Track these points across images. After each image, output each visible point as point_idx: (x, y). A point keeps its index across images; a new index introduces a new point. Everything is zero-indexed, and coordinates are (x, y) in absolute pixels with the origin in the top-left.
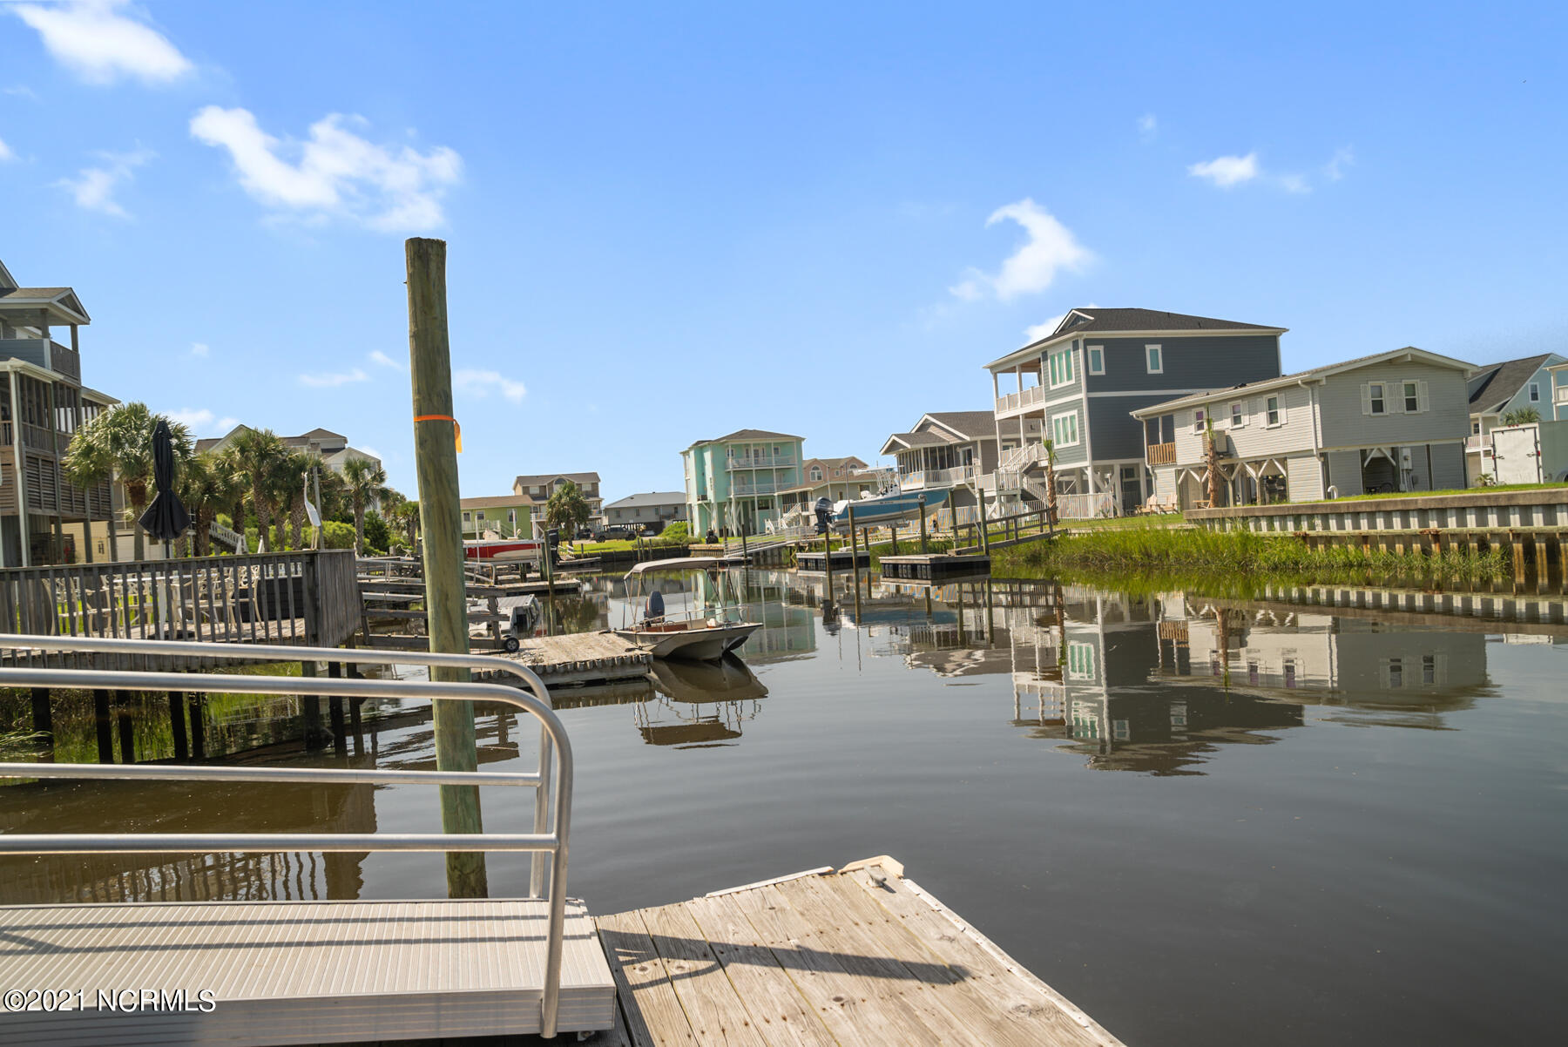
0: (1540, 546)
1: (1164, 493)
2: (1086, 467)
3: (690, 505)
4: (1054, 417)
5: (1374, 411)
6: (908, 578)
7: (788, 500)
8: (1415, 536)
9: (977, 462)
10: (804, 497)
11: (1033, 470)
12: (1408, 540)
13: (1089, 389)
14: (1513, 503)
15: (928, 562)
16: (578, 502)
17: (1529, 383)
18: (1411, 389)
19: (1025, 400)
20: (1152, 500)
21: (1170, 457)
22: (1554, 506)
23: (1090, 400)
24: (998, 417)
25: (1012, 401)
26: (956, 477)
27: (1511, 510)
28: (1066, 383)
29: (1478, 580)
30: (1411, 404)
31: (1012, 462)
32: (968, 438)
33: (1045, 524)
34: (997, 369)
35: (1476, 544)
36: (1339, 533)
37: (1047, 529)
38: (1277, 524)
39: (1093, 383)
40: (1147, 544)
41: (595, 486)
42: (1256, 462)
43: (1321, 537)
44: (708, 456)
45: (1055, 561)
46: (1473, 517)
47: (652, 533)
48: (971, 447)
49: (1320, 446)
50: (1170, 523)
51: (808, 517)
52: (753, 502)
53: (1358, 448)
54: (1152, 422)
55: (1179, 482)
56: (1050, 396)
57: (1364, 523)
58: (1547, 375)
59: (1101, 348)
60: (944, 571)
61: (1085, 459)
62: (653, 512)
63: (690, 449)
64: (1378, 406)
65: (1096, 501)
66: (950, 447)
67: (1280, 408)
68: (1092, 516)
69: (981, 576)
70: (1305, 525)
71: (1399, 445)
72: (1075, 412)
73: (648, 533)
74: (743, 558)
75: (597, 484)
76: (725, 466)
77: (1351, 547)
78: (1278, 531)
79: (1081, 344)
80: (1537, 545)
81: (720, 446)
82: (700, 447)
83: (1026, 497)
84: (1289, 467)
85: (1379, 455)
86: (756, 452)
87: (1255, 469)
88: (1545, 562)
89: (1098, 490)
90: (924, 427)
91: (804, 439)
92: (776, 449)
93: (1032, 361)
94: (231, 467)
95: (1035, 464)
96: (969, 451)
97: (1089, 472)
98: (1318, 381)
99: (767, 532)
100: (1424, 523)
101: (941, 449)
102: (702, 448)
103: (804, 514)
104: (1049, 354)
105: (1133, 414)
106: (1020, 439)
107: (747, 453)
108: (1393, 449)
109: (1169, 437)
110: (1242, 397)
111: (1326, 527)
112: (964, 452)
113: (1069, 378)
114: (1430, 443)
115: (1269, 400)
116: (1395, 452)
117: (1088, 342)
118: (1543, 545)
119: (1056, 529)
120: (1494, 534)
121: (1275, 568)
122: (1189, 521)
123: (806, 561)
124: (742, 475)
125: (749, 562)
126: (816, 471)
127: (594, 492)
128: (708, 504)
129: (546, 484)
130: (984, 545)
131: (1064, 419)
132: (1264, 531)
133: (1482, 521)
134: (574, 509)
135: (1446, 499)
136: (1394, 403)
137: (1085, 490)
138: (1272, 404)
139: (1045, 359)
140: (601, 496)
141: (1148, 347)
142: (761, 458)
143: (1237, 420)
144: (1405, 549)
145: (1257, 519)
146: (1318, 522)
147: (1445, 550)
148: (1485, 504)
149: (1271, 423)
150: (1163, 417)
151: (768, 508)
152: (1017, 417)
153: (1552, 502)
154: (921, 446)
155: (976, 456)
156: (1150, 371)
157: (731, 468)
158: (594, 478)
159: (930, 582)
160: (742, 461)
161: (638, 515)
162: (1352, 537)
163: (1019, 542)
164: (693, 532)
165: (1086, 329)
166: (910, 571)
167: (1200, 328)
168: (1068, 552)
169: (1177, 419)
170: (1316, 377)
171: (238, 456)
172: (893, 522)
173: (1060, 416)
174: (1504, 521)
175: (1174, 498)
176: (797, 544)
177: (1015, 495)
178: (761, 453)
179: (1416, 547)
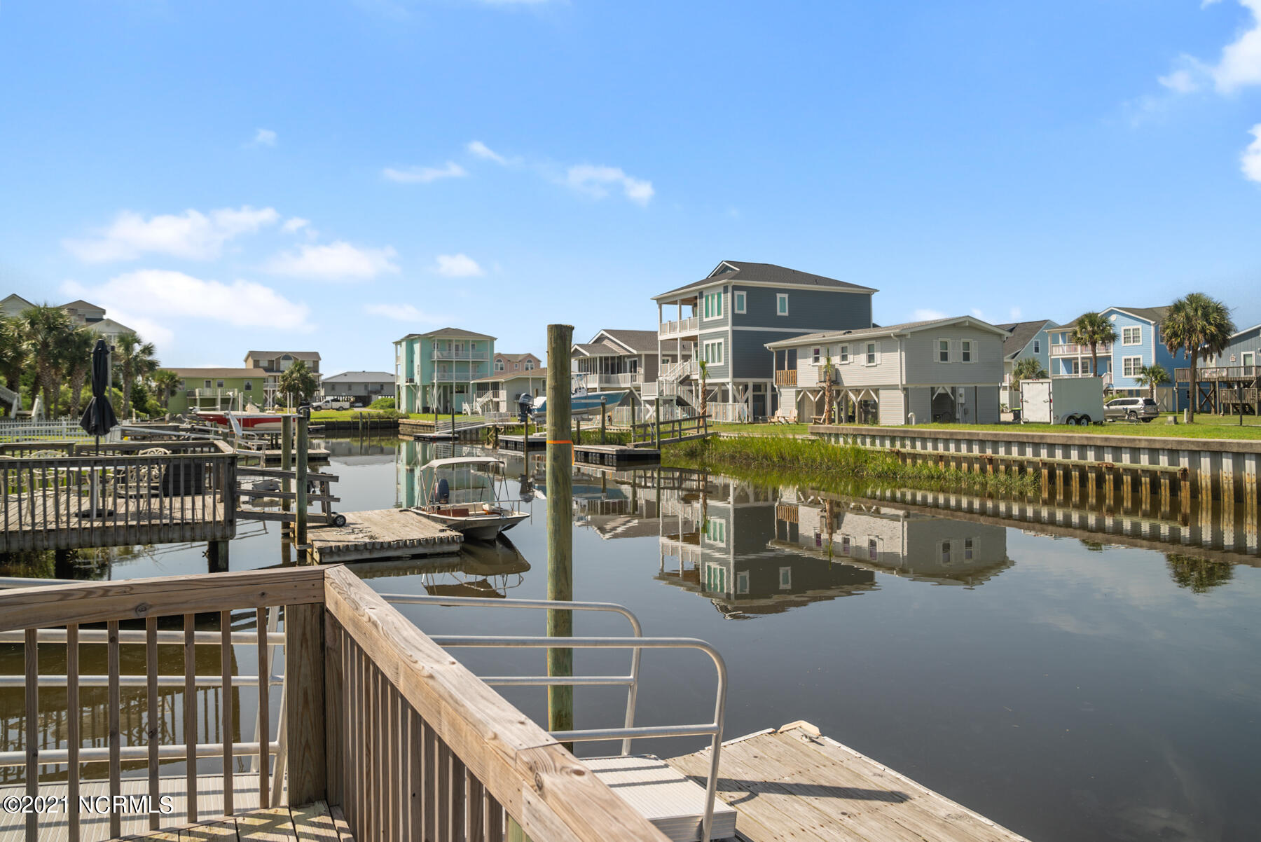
0: (1059, 472)
1: (787, 408)
2: (728, 383)
3: (399, 386)
4: (705, 342)
5: (942, 360)
6: (596, 464)
7: (482, 388)
8: (977, 459)
9: (641, 370)
10: (496, 386)
11: (686, 381)
12: (970, 461)
13: (734, 324)
14: (1044, 441)
15: (615, 453)
16: (307, 378)
17: (1033, 340)
18: (967, 345)
19: (683, 327)
20: (779, 413)
21: (792, 381)
22: (1070, 446)
23: (734, 332)
24: (660, 338)
25: (672, 327)
26: (624, 381)
27: (1042, 446)
28: (716, 317)
29: (1017, 494)
30: (966, 357)
31: (669, 374)
32: (635, 352)
33: (701, 427)
34: (662, 301)
35: (1017, 468)
36: (923, 452)
37: (702, 432)
38: (878, 442)
39: (737, 320)
40: (782, 450)
41: (316, 363)
42: (857, 390)
43: (909, 454)
44: (417, 347)
45: (710, 456)
46: (1016, 448)
47: (361, 404)
48: (636, 359)
49: (904, 382)
50: (798, 434)
51: (498, 403)
52: (451, 387)
53: (929, 386)
54: (780, 353)
55: (798, 400)
56: (703, 326)
57: (941, 446)
58: (1045, 336)
59: (744, 293)
60: (626, 460)
61: (728, 377)
62: (363, 387)
63: (403, 340)
64: (944, 356)
65: (734, 409)
66: (620, 358)
67: (877, 351)
68: (730, 421)
69: (654, 465)
70: (898, 444)
71: (957, 386)
72: (722, 340)
73: (357, 404)
74: (451, 435)
75: (318, 362)
76: (431, 356)
77: (931, 463)
78: (878, 447)
79: (730, 289)
80: (1057, 472)
81: (429, 340)
82: (411, 339)
83: (681, 402)
84: (881, 396)
85: (943, 392)
86: (457, 347)
87: (855, 395)
88: (1062, 484)
89: (735, 400)
90: (600, 339)
91: (496, 339)
92: (473, 345)
93: (691, 298)
94: (20, 336)
95: (688, 377)
96: (635, 362)
97: (730, 387)
98: (905, 335)
99: (464, 412)
100: (982, 450)
101: (613, 358)
102: (412, 340)
103: (495, 399)
104: (705, 294)
105: (767, 345)
106: (677, 356)
107: (450, 347)
108: (952, 388)
109: (793, 366)
110: (850, 341)
111: (914, 446)
112: (631, 362)
113: (719, 314)
114: (978, 385)
115: (869, 346)
116: (954, 390)
117: (735, 288)
118: (1061, 472)
119: (710, 431)
120: (1029, 462)
121: (879, 476)
122: (812, 433)
123: (507, 442)
124: (444, 364)
125: (456, 439)
126: (499, 364)
127: (315, 368)
128: (415, 386)
129: (274, 359)
130: (656, 441)
131: (713, 345)
132: (868, 446)
133: (1022, 453)
134: (303, 383)
135: (999, 434)
136: (955, 356)
137: (725, 399)
138: (870, 349)
139: (701, 297)
140: (321, 372)
141: (779, 296)
142: (460, 352)
143: (844, 358)
144: (969, 468)
145: (864, 436)
146: (908, 443)
147: (996, 470)
148: (1025, 440)
149: (870, 362)
150: (789, 351)
151: (463, 392)
152: (677, 339)
153: (1068, 443)
154: (598, 355)
155: (640, 366)
156: (779, 313)
157: (435, 358)
158: (315, 357)
159: (615, 468)
160: (445, 353)
161: (350, 389)
162: (930, 455)
163: (681, 440)
164: (399, 407)
165: (733, 278)
166: (598, 459)
167: (817, 284)
168: (720, 450)
169: (799, 352)
170: (904, 333)
171: (27, 328)
172: (579, 416)
173: (710, 342)
174: (1036, 454)
175: (795, 413)
176: (494, 426)
177: (672, 400)
178: (460, 348)
179: (977, 466)
